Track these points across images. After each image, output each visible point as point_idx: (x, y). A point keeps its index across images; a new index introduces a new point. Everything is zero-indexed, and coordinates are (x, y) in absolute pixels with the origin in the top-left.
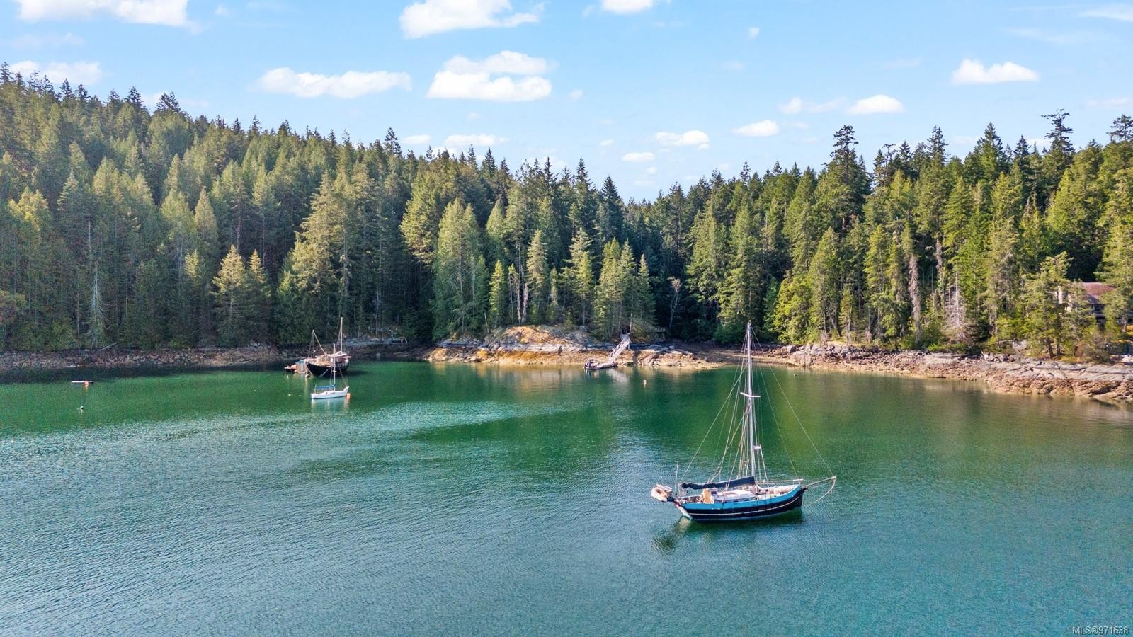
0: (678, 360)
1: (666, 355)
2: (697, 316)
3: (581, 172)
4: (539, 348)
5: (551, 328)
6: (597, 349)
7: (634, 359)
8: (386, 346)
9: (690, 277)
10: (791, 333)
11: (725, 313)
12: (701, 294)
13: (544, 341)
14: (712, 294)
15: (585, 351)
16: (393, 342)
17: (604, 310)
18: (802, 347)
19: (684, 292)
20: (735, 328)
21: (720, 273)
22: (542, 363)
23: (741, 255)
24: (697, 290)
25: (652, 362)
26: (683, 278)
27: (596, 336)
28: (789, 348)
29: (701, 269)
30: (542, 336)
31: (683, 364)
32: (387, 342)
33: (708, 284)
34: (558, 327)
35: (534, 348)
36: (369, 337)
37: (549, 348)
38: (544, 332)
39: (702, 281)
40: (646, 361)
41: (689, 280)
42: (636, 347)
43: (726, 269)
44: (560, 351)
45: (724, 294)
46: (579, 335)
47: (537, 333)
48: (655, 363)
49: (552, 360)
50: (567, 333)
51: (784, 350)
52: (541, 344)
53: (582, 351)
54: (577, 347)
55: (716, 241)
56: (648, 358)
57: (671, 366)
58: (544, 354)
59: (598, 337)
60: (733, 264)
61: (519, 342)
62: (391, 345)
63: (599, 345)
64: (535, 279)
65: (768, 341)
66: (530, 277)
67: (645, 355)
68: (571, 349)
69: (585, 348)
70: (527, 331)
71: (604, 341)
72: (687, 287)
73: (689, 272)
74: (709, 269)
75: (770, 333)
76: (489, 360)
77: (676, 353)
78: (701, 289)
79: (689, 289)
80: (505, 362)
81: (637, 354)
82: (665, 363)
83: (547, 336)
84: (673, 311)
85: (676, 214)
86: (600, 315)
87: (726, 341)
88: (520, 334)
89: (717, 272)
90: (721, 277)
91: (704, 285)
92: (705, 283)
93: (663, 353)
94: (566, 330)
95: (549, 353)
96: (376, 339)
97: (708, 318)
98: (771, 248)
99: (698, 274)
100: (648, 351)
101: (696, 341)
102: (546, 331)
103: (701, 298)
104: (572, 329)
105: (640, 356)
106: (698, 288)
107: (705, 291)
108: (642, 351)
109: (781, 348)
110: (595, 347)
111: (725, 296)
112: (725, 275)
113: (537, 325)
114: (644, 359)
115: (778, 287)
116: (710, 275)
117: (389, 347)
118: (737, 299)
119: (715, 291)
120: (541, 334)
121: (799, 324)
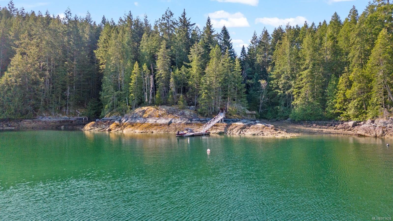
0: (261, 130)
1: (252, 126)
2: (278, 104)
3: (208, 25)
4: (155, 121)
5: (168, 108)
6: (199, 122)
7: (225, 130)
8: (72, 122)
9: (273, 79)
10: (351, 112)
11: (297, 102)
12: (280, 90)
13: (159, 116)
14: (287, 89)
15: (190, 124)
16: (78, 119)
17: (206, 93)
18: (362, 123)
19: (269, 89)
20: (305, 110)
21: (293, 75)
22: (152, 132)
23: (308, 61)
24: (278, 88)
25: (239, 132)
26: (268, 80)
27: (200, 113)
28: (351, 123)
29: (280, 73)
30: (160, 113)
31: (265, 134)
32: (72, 119)
33: (285, 83)
34: (174, 107)
35: (151, 121)
36: (61, 115)
37: (163, 121)
38: (163, 110)
39: (281, 81)
40: (235, 131)
41: (272, 82)
42: (228, 120)
43: (297, 72)
44: (170, 123)
45: (296, 88)
46: (187, 112)
47: (157, 111)
48: (242, 133)
49: (161, 130)
50: (179, 111)
51: (346, 125)
52: (157, 118)
53: (187, 124)
54: (184, 120)
55: (290, 54)
56: (236, 129)
57: (254, 135)
58: (156, 125)
59: (202, 114)
60: (302, 68)
61: (141, 116)
62: (75, 121)
63: (202, 119)
64: (161, 74)
65: (330, 119)
66: (158, 73)
67: (234, 126)
68: (179, 122)
69: (189, 122)
70: (150, 109)
71: (206, 116)
72: (271, 86)
73: (272, 76)
74: (285, 73)
75: (333, 113)
76: (117, 129)
77: (260, 125)
78: (280, 87)
79: (272, 87)
80: (127, 131)
81: (228, 126)
82: (250, 133)
83: (164, 112)
84: (261, 101)
85: (264, 46)
86: (203, 97)
87: (299, 119)
88: (144, 112)
89: (291, 74)
90: (294, 78)
91: (282, 84)
92: (283, 82)
93: (249, 125)
94: (179, 109)
95: (161, 125)
96: (67, 117)
97: (285, 105)
98: (329, 57)
99: (279, 76)
100: (238, 123)
101: (277, 120)
102: (164, 109)
103: (280, 92)
104: (183, 108)
105: (231, 127)
106: (278, 86)
107: (283, 87)
108: (233, 124)
109: (342, 124)
110: (198, 121)
111: (297, 89)
112: (297, 75)
113: (158, 105)
114: (233, 129)
115: (337, 81)
116: (286, 77)
117: (73, 122)
118: (306, 90)
119: (290, 86)
120: (159, 111)
121: (358, 104)
